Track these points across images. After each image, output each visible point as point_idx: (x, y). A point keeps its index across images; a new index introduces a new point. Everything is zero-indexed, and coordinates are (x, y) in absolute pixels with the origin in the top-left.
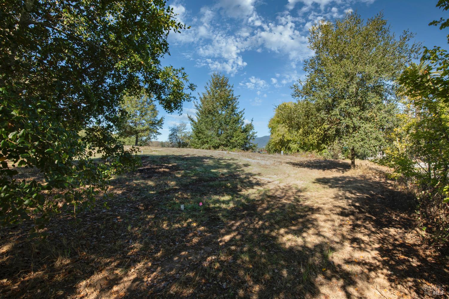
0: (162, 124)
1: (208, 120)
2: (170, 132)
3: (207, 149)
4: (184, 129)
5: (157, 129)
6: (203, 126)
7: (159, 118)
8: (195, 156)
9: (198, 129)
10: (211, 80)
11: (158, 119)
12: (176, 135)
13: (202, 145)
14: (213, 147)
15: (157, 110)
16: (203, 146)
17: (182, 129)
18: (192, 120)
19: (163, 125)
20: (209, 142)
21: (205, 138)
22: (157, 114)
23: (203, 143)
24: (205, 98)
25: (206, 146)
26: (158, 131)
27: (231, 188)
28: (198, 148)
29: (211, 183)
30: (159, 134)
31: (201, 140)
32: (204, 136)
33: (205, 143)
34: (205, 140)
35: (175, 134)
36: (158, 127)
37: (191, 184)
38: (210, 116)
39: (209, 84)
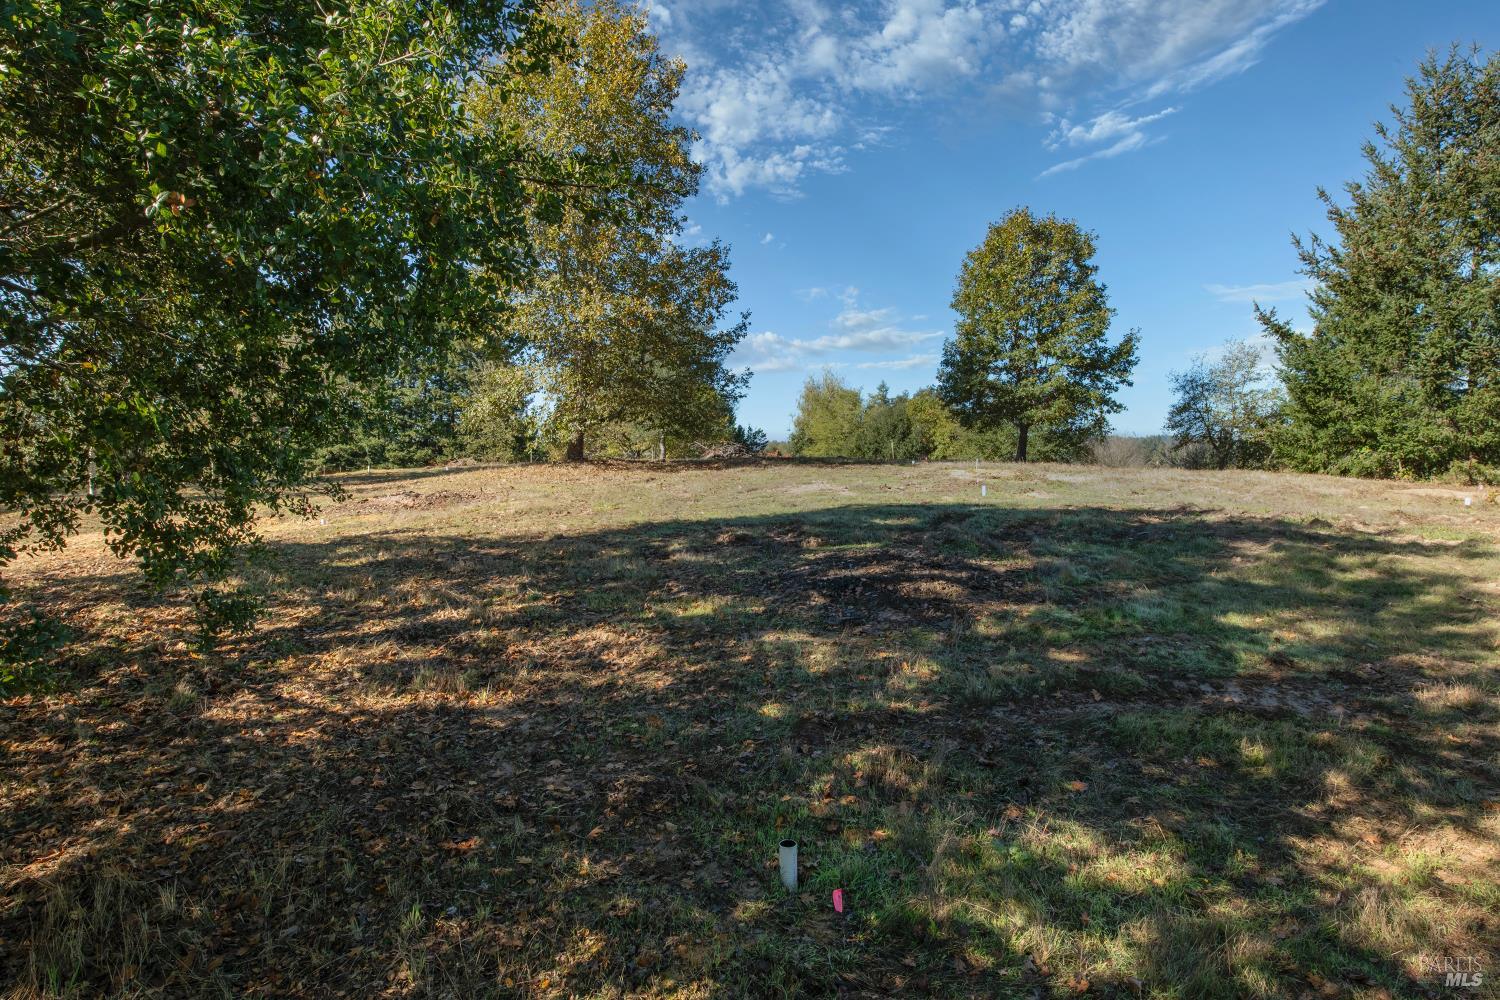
0: (1130, 363)
1: (1373, 320)
2: (1178, 398)
3: (1369, 474)
4: (1246, 380)
5: (1109, 387)
6: (1345, 357)
7: (1113, 339)
8: (1210, 518)
9: (1314, 372)
10: (1407, 105)
11: (1109, 345)
12: (1208, 411)
13: (1339, 455)
14: (1405, 462)
15: (1109, 304)
16: (1346, 461)
17: (1238, 377)
18: (1284, 334)
19: (1134, 369)
20: (1383, 438)
21: (1359, 417)
22: (1104, 322)
23: (1346, 444)
24: (1366, 208)
25: (1365, 456)
26: (1113, 396)
27: (1265, 785)
28: (1314, 471)
29: (1133, 718)
30: (1117, 407)
31: (1331, 430)
32: (1350, 409)
33: (1358, 444)
34: (1356, 428)
35: (1201, 405)
36: (1113, 380)
37: (1014, 698)
38: (1389, 301)
39: (1394, 127)
